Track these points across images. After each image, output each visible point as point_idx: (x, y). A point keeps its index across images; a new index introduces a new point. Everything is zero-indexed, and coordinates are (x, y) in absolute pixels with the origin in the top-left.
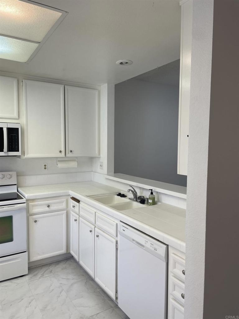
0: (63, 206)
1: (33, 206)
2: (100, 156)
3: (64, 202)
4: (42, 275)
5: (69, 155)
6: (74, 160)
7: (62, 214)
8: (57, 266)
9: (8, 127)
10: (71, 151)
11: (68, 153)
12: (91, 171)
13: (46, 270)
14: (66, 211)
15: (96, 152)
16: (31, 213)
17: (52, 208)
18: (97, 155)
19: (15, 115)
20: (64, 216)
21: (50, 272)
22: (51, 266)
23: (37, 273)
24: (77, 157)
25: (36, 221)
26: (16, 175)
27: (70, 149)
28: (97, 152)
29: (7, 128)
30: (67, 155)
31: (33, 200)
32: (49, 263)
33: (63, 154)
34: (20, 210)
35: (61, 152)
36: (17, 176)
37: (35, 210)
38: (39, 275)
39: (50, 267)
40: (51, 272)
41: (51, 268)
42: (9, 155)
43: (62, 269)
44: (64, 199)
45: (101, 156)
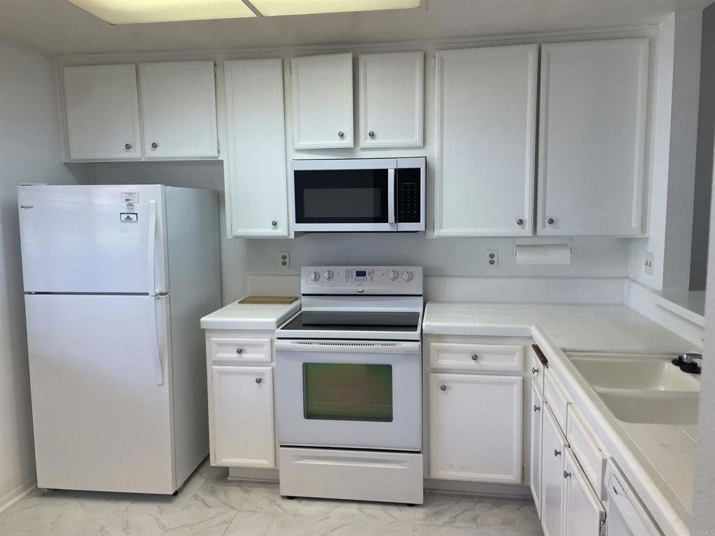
0: (515, 363)
1: (439, 351)
2: (646, 236)
3: (517, 354)
4: (451, 518)
5: (545, 230)
6: (561, 246)
7: (512, 384)
8: (496, 511)
9: (399, 167)
10: (551, 221)
11: (544, 227)
12: (623, 278)
13: (466, 511)
14: (521, 378)
15: (634, 225)
16: (434, 367)
17: (485, 363)
18: (637, 233)
19: (417, 139)
20: (516, 390)
21: (473, 519)
22: (480, 504)
23: (444, 510)
24: (571, 238)
25: (444, 388)
26: (422, 274)
27: (549, 215)
28: (635, 223)
29: (395, 170)
30: (540, 231)
31: (440, 337)
32: (479, 494)
33: (527, 230)
34: (407, 355)
35: (521, 222)
36: (425, 276)
37: (445, 361)
38: (446, 518)
39: (477, 506)
40: (475, 519)
41: (481, 510)
42: (399, 230)
43: (503, 523)
44: (517, 347)
45: (651, 236)
